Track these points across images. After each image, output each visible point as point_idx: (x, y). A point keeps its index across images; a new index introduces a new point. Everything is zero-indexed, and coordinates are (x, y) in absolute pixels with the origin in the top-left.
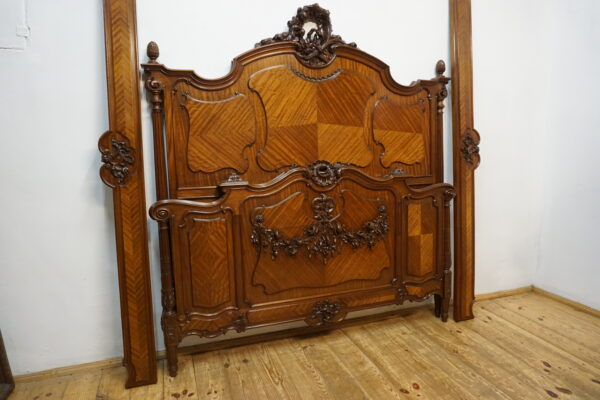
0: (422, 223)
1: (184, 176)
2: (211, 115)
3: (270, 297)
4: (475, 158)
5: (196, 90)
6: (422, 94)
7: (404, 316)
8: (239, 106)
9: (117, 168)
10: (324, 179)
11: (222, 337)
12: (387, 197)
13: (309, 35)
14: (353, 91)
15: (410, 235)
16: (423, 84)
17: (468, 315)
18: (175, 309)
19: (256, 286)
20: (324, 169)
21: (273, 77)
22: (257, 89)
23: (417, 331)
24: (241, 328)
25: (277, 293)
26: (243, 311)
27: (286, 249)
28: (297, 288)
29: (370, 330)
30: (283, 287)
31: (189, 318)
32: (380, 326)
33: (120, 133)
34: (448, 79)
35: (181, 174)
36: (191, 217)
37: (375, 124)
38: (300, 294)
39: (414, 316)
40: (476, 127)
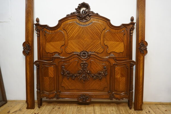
0: (121, 74)
1: (45, 54)
2: (52, 37)
3: (66, 91)
4: (145, 51)
5: (48, 30)
6: (124, 29)
7: (117, 104)
8: (60, 34)
9: (26, 51)
10: (84, 56)
11: (52, 100)
12: (107, 64)
13: (82, 12)
14: (97, 29)
15: (116, 77)
16: (124, 25)
17: (140, 108)
18: (40, 90)
19: (62, 87)
20: (84, 53)
21: (70, 25)
22: (65, 29)
23: (118, 111)
24: (58, 98)
25: (68, 90)
26: (58, 93)
27: (71, 77)
28: (75, 89)
29: (102, 107)
30: (70, 88)
31: (43, 93)
32: (106, 106)
33: (27, 42)
34: (135, 23)
35: (44, 53)
36: (45, 65)
37: (105, 39)
38: (76, 91)
39: (121, 105)
40: (146, 40)
